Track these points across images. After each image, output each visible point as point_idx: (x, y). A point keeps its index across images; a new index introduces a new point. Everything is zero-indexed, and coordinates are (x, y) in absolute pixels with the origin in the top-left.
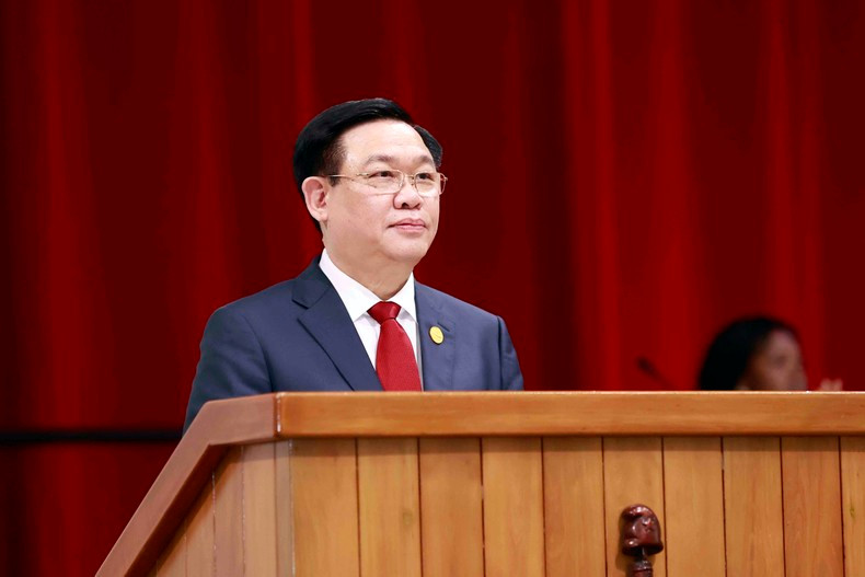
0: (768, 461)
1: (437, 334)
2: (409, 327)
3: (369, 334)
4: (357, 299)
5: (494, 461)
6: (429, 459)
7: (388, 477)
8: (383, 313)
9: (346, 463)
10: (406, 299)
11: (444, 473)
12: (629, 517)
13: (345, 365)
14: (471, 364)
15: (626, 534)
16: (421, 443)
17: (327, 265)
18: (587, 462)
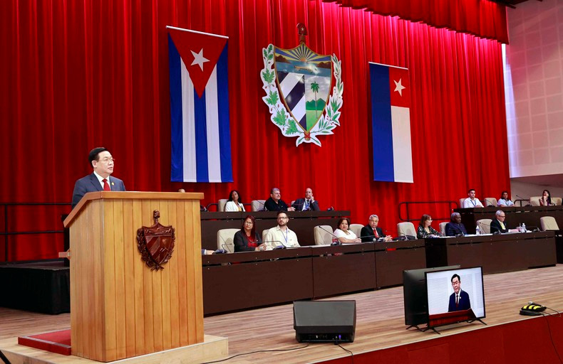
0: (174, 203)
1: (113, 184)
2: (108, 183)
3: (102, 184)
4: (100, 179)
5: (135, 203)
6: (125, 202)
7: (118, 205)
8: (105, 181)
9: (112, 203)
10: (108, 179)
11: (127, 204)
12: (155, 212)
13: (98, 187)
14: (119, 187)
15: (154, 215)
16: (123, 200)
17: (95, 173)
18: (148, 203)
